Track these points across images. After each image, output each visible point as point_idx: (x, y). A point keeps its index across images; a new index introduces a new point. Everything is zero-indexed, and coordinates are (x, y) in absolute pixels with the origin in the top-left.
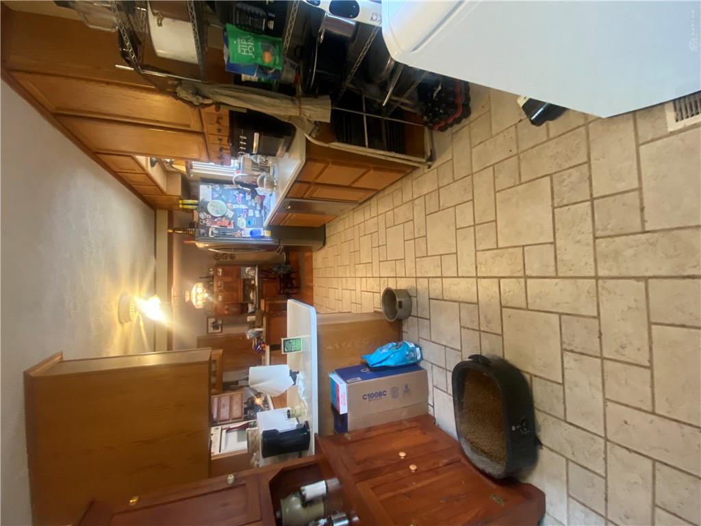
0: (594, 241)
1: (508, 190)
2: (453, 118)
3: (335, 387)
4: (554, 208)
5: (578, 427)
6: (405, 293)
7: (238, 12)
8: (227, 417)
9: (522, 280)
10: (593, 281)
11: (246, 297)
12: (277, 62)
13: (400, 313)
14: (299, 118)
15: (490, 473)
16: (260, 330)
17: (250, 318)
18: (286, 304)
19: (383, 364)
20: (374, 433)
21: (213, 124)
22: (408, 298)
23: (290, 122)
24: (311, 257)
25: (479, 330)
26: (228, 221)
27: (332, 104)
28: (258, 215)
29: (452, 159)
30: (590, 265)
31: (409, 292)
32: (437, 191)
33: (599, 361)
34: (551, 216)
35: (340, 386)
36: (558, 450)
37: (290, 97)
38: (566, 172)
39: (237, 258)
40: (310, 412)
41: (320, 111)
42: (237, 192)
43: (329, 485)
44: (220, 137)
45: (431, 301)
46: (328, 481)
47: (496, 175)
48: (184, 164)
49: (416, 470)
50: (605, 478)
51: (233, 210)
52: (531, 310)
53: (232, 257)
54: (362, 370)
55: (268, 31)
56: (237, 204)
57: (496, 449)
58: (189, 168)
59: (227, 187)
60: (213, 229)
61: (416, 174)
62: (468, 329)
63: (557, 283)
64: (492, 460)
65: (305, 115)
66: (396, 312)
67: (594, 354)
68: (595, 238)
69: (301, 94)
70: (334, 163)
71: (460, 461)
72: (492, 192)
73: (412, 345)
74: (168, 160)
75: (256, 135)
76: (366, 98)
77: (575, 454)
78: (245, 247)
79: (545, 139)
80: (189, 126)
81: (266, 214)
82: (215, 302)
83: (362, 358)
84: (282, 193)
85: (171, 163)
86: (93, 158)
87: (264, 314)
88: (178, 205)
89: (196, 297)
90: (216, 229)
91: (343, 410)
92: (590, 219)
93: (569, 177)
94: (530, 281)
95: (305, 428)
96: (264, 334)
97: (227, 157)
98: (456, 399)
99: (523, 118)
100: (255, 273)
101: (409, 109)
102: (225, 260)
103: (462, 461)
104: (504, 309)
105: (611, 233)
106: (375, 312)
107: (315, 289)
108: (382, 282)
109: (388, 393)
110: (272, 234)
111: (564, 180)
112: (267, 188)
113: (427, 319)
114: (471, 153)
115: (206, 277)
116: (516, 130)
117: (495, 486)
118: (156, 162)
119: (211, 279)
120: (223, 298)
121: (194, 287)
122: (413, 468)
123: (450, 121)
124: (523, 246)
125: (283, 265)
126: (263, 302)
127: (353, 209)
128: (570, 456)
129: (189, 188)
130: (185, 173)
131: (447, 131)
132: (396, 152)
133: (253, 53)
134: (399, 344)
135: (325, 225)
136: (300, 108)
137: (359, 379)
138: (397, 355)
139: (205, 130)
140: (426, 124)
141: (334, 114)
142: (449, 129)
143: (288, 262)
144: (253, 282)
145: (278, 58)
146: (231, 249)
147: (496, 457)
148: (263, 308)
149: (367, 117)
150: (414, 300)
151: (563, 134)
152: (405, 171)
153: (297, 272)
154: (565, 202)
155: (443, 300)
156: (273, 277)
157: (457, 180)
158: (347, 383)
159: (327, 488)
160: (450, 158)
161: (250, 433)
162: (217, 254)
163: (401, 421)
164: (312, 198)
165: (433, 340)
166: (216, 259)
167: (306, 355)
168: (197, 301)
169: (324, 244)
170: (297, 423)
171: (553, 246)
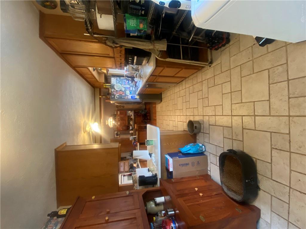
0: (289, 99)
1: (248, 77)
2: (221, 44)
3: (168, 160)
4: (269, 84)
5: (277, 182)
6: (198, 122)
7: (130, 9)
8: (123, 171)
9: (253, 117)
10: (288, 118)
11: (129, 123)
12: (145, 27)
13: (196, 131)
14: (153, 50)
15: (235, 199)
16: (135, 136)
17: (131, 132)
18: (146, 126)
19: (188, 152)
20: (184, 180)
21: (118, 54)
22: (199, 125)
23: (150, 51)
24: (155, 107)
25: (232, 139)
26: (122, 92)
27: (167, 42)
28: (134, 90)
29: (221, 63)
30: (286, 110)
31: (200, 122)
32: (214, 77)
33: (288, 153)
34: (268, 88)
35: (170, 160)
36: (268, 191)
37: (149, 41)
38: (276, 67)
39: (125, 107)
40: (157, 170)
41: (162, 46)
42: (125, 80)
43: (166, 199)
44: (121, 59)
45: (210, 126)
46: (166, 197)
47: (242, 70)
48: (106, 69)
49: (202, 196)
50: (289, 204)
51: (125, 88)
52: (257, 130)
53: (123, 107)
54: (179, 154)
55: (142, 15)
56: (126, 85)
57: (238, 189)
58: (108, 71)
59: (122, 78)
60: (117, 95)
61: (203, 70)
62: (227, 138)
63: (270, 118)
64: (237, 194)
65: (156, 48)
66: (194, 131)
67: (286, 150)
68: (289, 98)
69: (154, 39)
70: (167, 67)
71: (222, 194)
72: (240, 77)
73: (201, 145)
74: (100, 69)
75: (136, 57)
76: (181, 38)
77: (275, 193)
78: (128, 103)
79: (266, 53)
80: (109, 55)
81: (137, 89)
82: (117, 125)
83: (179, 149)
84: (145, 80)
85: (101, 69)
86: (73, 69)
87: (136, 130)
88: (103, 86)
89: (110, 123)
90: (118, 95)
91: (171, 169)
92: (287, 89)
93: (277, 70)
94: (256, 117)
95: (156, 176)
96: (137, 138)
97: (123, 66)
98: (221, 168)
99: (255, 43)
100: (132, 114)
101: (201, 41)
102: (120, 108)
103: (223, 194)
104: (244, 130)
105: (297, 96)
106: (184, 130)
107: (157, 120)
108: (187, 118)
109: (190, 164)
110: (140, 97)
111: (275, 71)
112: (139, 78)
113: (208, 134)
114: (230, 60)
115: (113, 115)
116: (252, 49)
117: (237, 205)
118: (95, 69)
119: (115, 116)
120: (120, 123)
121: (109, 119)
122: (201, 194)
123: (220, 46)
124: (254, 102)
125: (144, 110)
126: (136, 125)
127: (174, 86)
128: (273, 194)
129: (107, 79)
130: (106, 73)
131: (218, 50)
132: (195, 61)
133: (136, 25)
134: (195, 144)
135: (161, 93)
136: (154, 45)
137: (178, 157)
138: (194, 149)
139: (115, 56)
140: (209, 47)
141: (168, 46)
142: (220, 49)
143: (145, 109)
144: (131, 117)
145: (145, 25)
146: (123, 103)
147: (238, 193)
148: (136, 127)
149: (182, 46)
150: (202, 125)
151: (275, 50)
152: (198, 69)
153: (149, 113)
154: (275, 81)
155: (215, 125)
156: (139, 115)
157: (223, 72)
158: (172, 159)
159: (165, 199)
160: (220, 62)
161: (133, 177)
162: (117, 106)
163: (196, 176)
164: (157, 82)
165: (210, 143)
166: (117, 108)
167: (155, 147)
168: (110, 124)
169: (161, 101)
170: (152, 174)
171: (268, 102)
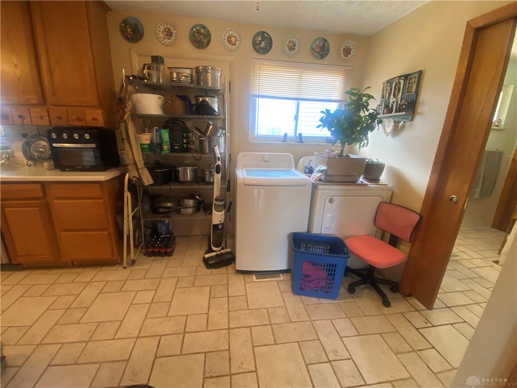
0: (228, 313)
1: (185, 289)
4: (210, 298)
10: (227, 331)
29: (148, 269)
30: (226, 323)
32: (124, 281)
33: (228, 378)
34: (208, 302)
47: (179, 281)
63: (207, 334)
67: (225, 374)
72: (174, 288)
92: (227, 304)
93: (219, 288)
99: (201, 265)
105: (237, 309)
111: (216, 289)
114: (165, 270)
116: (196, 268)
124: (187, 315)
157: (148, 279)
171: (207, 315)
